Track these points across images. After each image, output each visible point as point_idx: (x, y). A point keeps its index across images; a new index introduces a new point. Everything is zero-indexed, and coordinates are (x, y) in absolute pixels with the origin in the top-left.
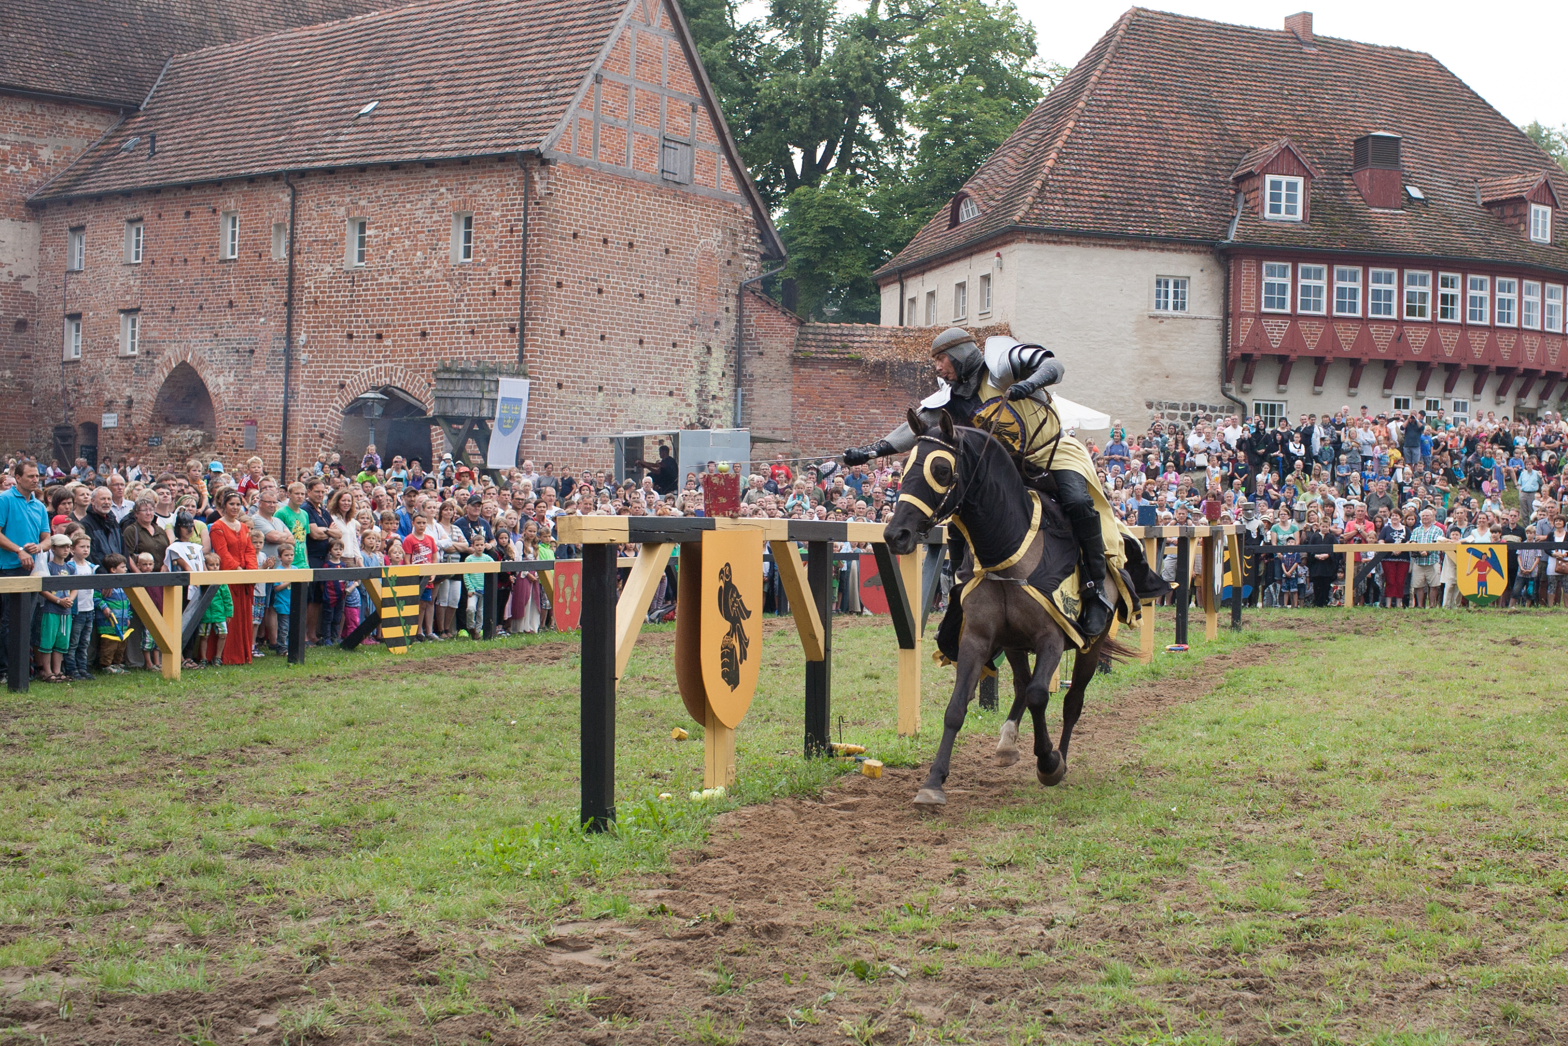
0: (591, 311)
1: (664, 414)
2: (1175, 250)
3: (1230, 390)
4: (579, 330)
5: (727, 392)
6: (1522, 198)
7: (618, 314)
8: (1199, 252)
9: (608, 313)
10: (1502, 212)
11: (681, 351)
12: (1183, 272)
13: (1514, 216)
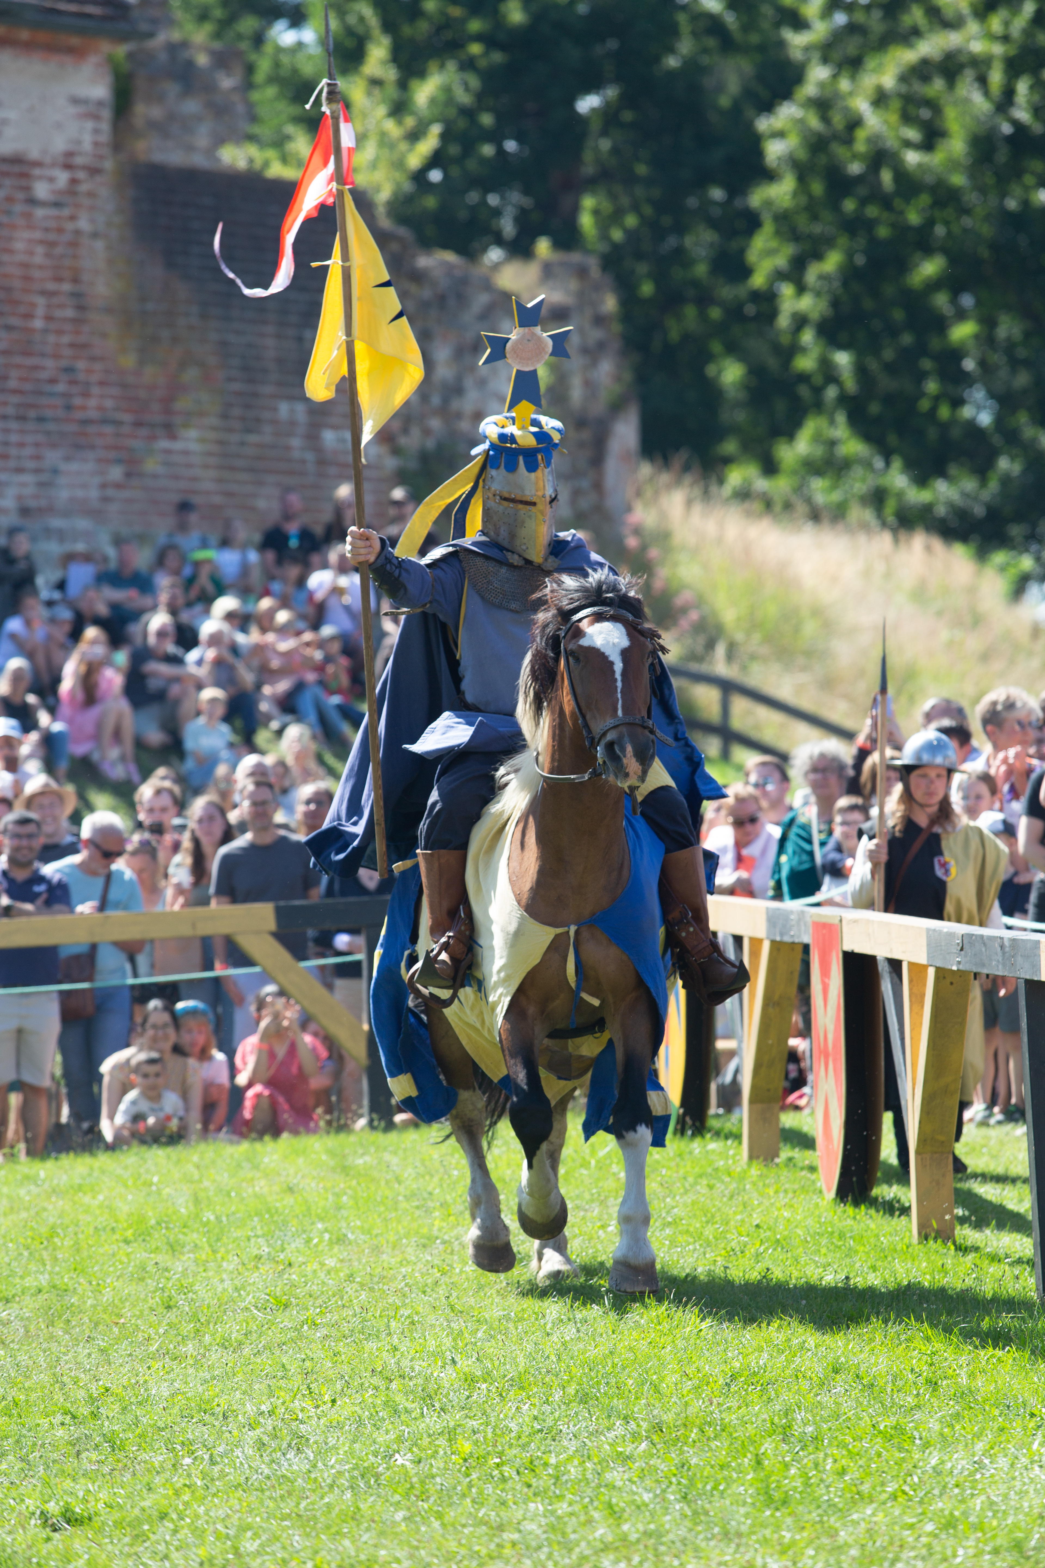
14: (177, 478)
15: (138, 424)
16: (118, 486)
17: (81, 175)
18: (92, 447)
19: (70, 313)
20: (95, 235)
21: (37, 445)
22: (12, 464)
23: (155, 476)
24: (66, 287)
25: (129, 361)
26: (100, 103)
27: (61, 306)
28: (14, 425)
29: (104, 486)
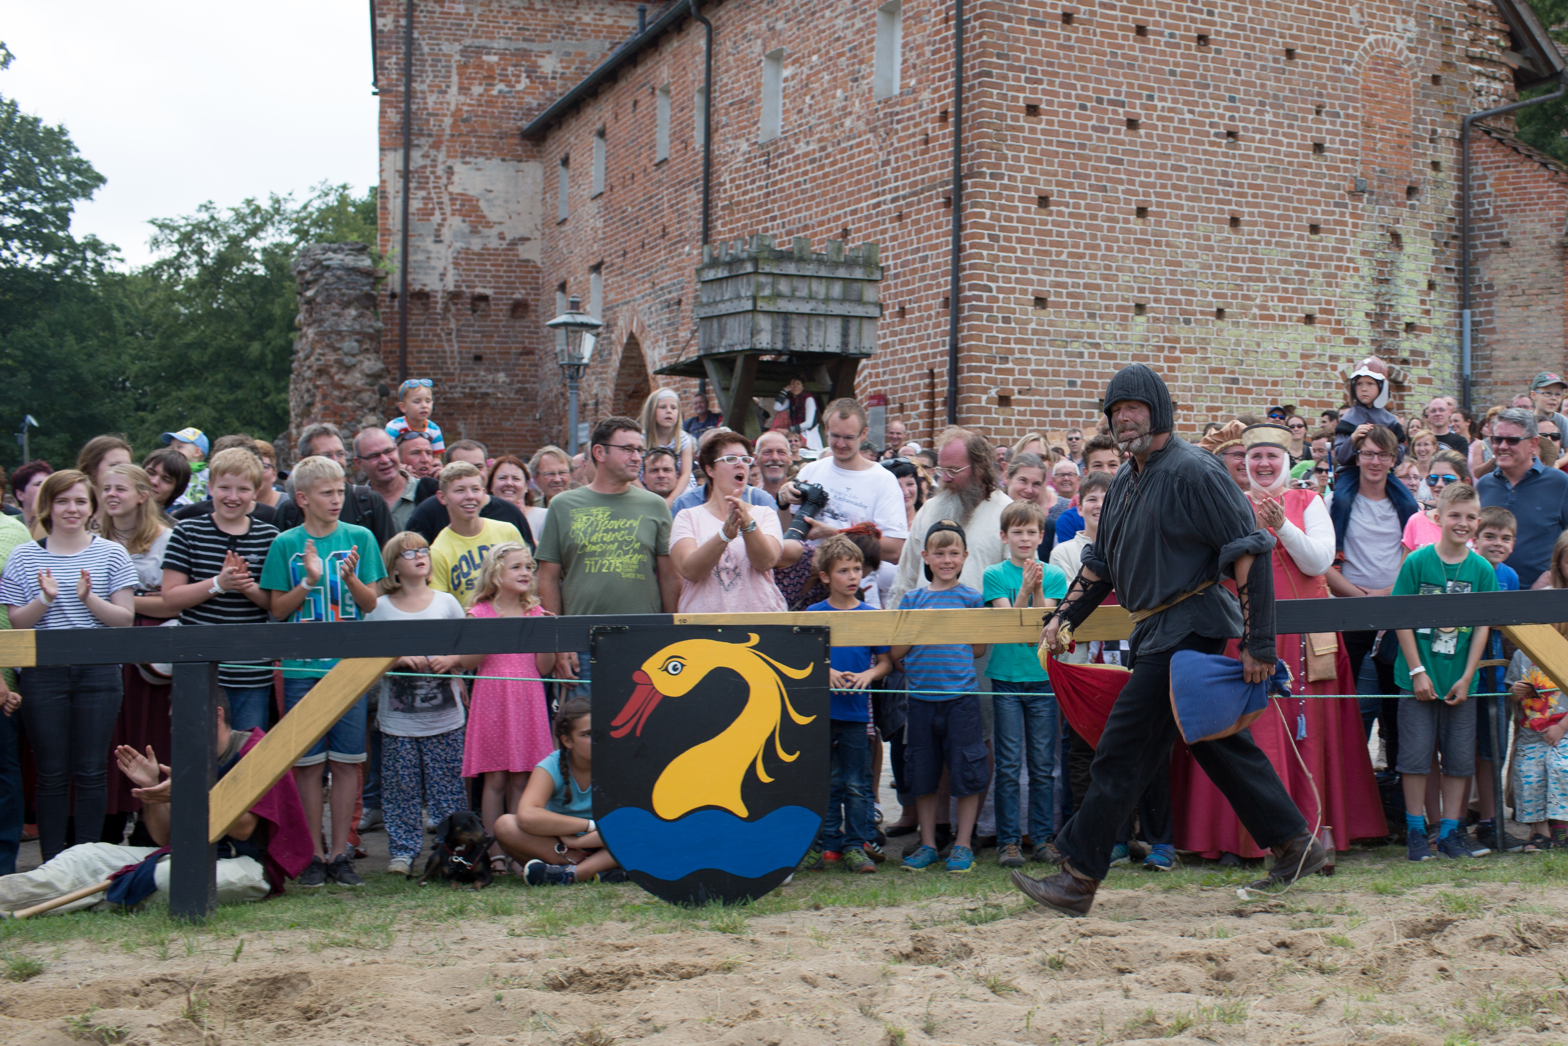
0: (1110, 160)
1: (1294, 357)
4: (1084, 196)
5: (1440, 317)
7: (1175, 168)
9: (1153, 166)
11: (1330, 240)
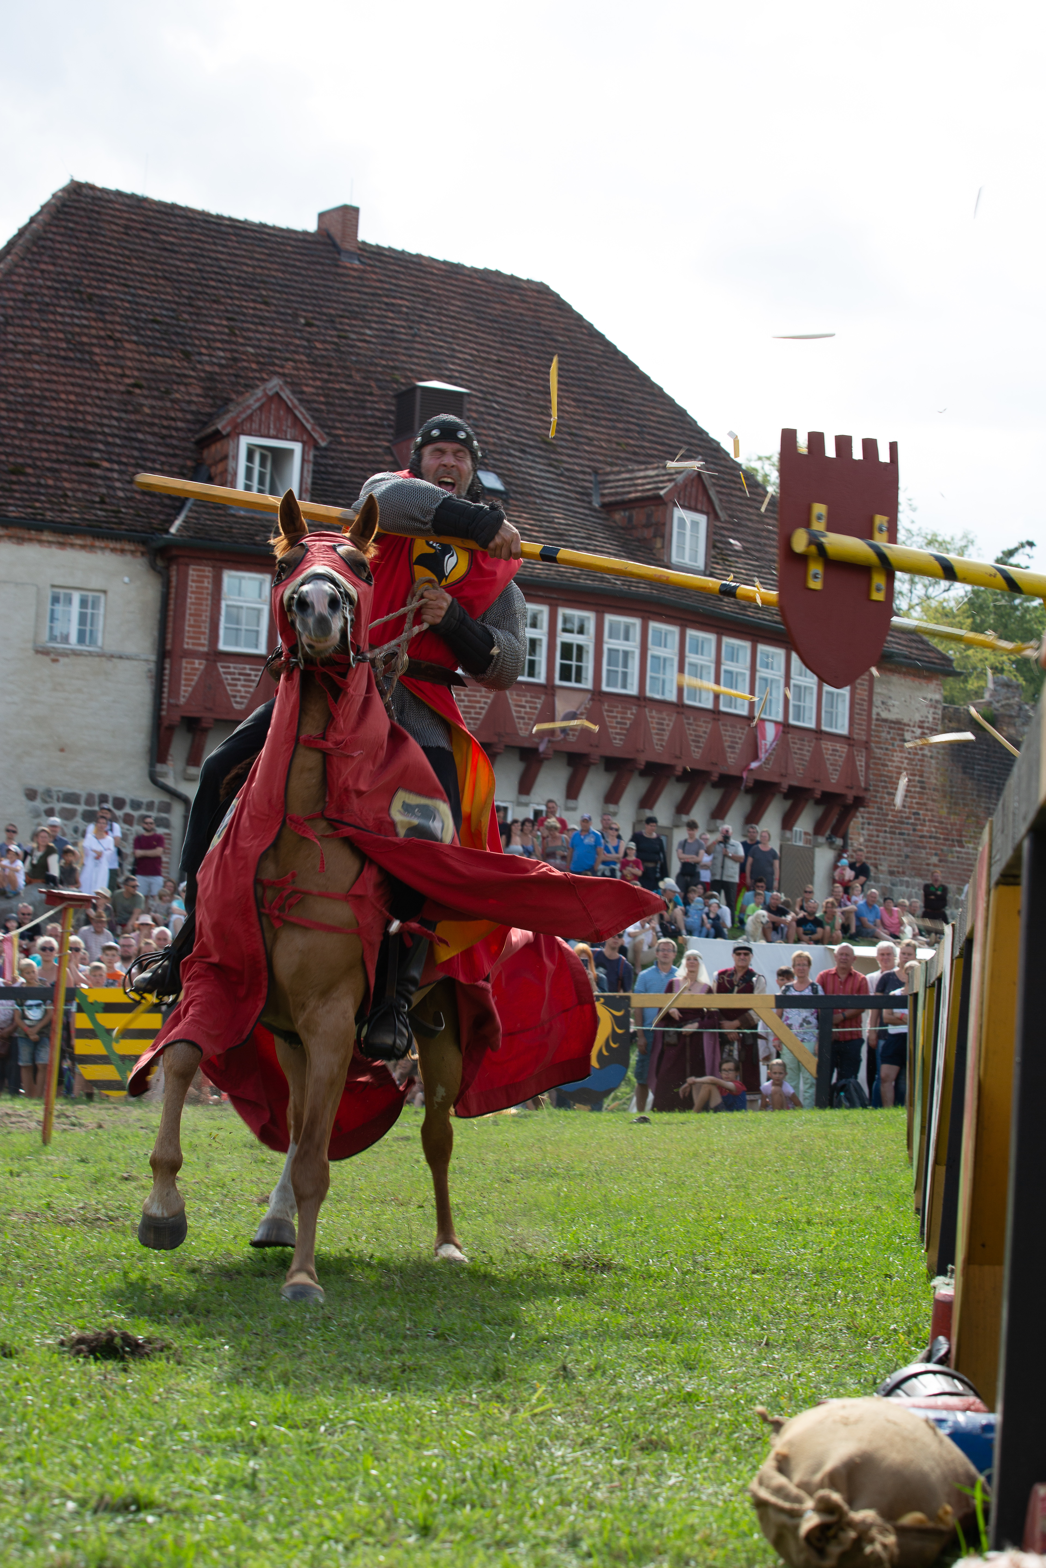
2: (83, 547)
3: (164, 775)
6: (659, 497)
8: (123, 551)
10: (630, 518)
12: (96, 582)
13: (647, 526)
14: (963, 864)
15: (945, 839)
16: (935, 865)
17: (926, 731)
18: (924, 848)
19: (918, 789)
20: (931, 757)
21: (899, 845)
22: (886, 852)
23: (952, 862)
24: (917, 778)
25: (944, 812)
26: (937, 702)
27: (915, 786)
28: (888, 835)
29: (928, 865)
